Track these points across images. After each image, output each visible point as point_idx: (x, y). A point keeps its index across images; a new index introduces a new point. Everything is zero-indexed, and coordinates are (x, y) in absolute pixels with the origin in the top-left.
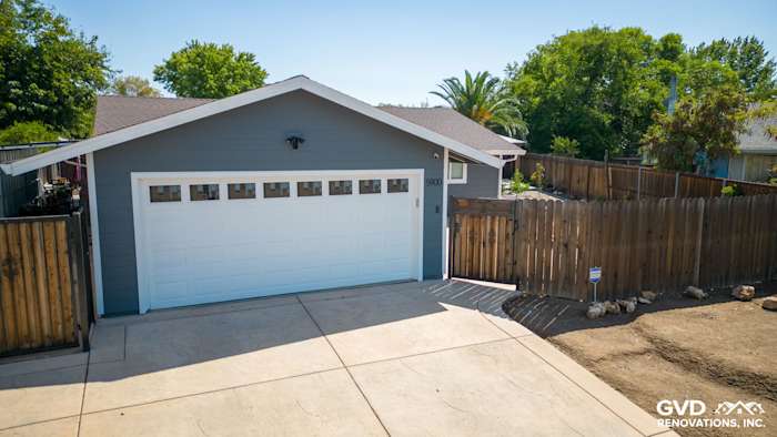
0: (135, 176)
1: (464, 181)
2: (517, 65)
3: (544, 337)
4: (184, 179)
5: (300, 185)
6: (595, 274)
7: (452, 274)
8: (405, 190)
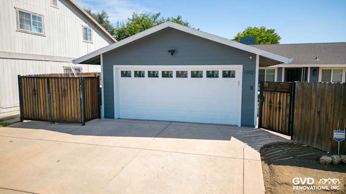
0: (115, 66)
4: (132, 68)
5: (177, 72)
6: (339, 135)
7: (260, 126)
8: (233, 77)
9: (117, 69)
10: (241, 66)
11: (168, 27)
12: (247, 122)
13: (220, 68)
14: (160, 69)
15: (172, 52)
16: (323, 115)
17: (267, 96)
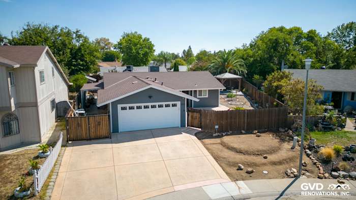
0: (118, 105)
1: (207, 96)
2: (246, 44)
3: (199, 139)
4: (127, 106)
5: (152, 106)
6: (217, 127)
7: (188, 126)
8: (176, 106)
9: (119, 106)
10: (180, 102)
11: (151, 88)
12: (183, 125)
13: (171, 103)
14: (143, 105)
15: (150, 97)
16: (212, 121)
17: (190, 113)
